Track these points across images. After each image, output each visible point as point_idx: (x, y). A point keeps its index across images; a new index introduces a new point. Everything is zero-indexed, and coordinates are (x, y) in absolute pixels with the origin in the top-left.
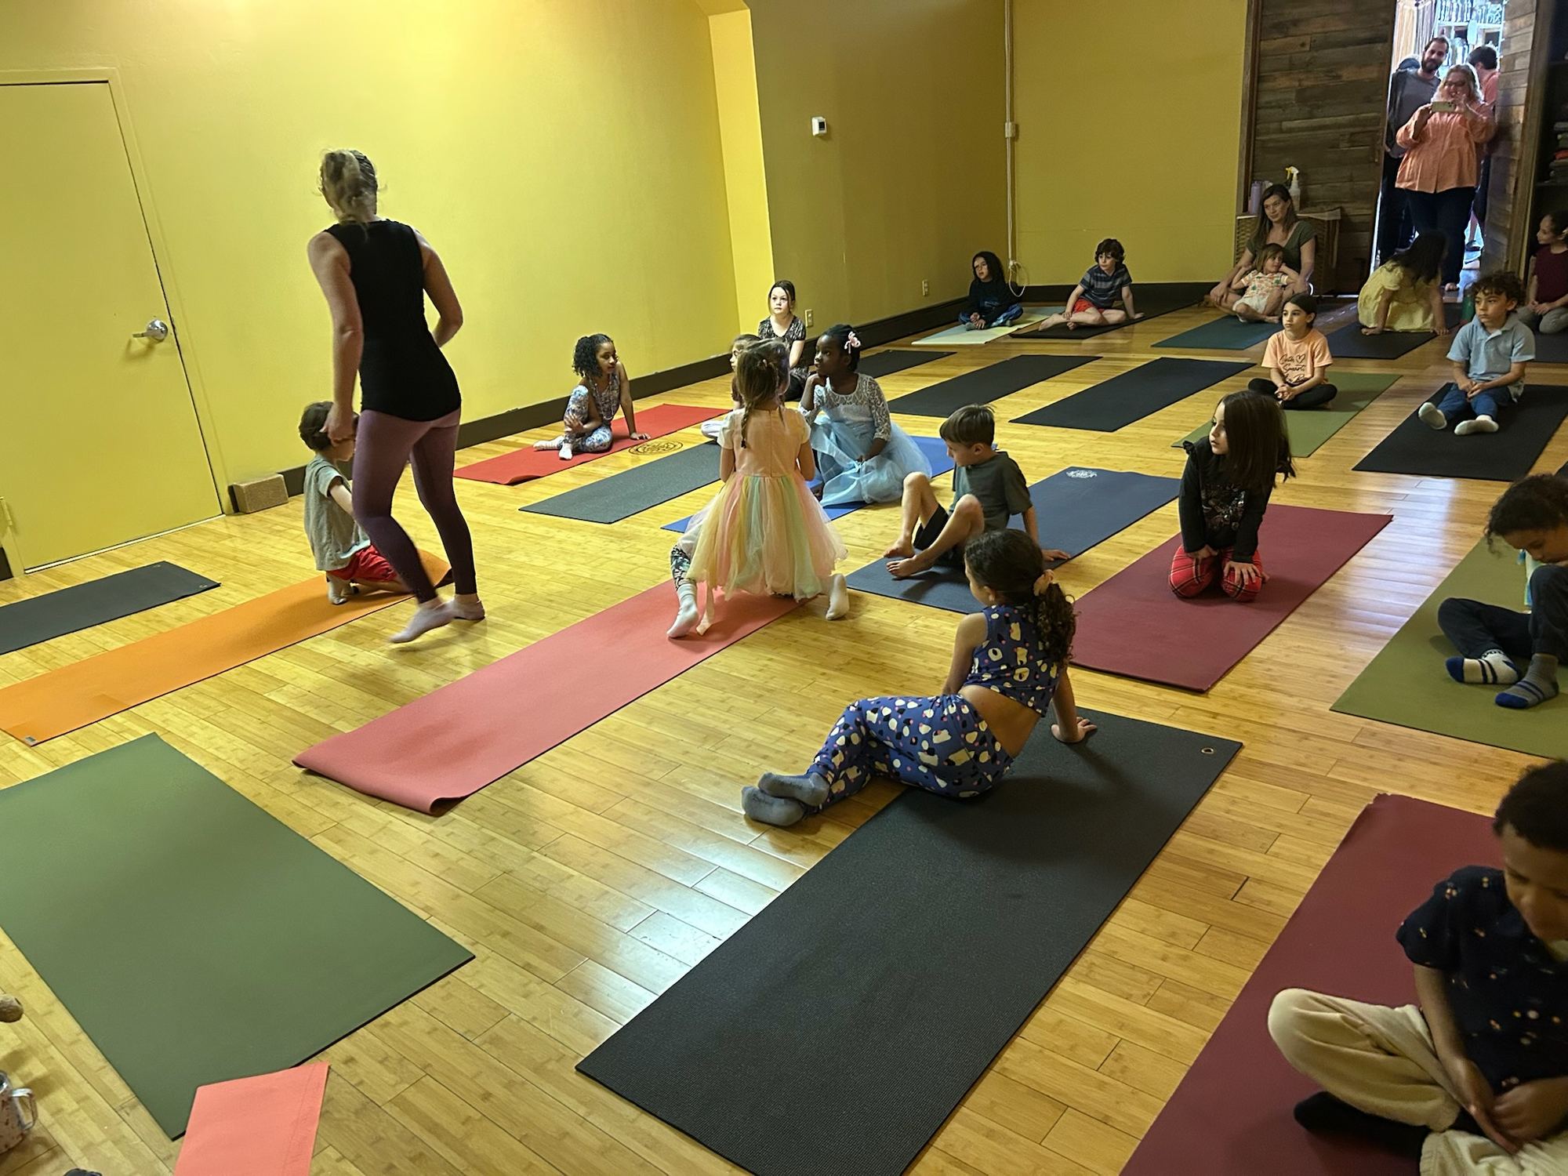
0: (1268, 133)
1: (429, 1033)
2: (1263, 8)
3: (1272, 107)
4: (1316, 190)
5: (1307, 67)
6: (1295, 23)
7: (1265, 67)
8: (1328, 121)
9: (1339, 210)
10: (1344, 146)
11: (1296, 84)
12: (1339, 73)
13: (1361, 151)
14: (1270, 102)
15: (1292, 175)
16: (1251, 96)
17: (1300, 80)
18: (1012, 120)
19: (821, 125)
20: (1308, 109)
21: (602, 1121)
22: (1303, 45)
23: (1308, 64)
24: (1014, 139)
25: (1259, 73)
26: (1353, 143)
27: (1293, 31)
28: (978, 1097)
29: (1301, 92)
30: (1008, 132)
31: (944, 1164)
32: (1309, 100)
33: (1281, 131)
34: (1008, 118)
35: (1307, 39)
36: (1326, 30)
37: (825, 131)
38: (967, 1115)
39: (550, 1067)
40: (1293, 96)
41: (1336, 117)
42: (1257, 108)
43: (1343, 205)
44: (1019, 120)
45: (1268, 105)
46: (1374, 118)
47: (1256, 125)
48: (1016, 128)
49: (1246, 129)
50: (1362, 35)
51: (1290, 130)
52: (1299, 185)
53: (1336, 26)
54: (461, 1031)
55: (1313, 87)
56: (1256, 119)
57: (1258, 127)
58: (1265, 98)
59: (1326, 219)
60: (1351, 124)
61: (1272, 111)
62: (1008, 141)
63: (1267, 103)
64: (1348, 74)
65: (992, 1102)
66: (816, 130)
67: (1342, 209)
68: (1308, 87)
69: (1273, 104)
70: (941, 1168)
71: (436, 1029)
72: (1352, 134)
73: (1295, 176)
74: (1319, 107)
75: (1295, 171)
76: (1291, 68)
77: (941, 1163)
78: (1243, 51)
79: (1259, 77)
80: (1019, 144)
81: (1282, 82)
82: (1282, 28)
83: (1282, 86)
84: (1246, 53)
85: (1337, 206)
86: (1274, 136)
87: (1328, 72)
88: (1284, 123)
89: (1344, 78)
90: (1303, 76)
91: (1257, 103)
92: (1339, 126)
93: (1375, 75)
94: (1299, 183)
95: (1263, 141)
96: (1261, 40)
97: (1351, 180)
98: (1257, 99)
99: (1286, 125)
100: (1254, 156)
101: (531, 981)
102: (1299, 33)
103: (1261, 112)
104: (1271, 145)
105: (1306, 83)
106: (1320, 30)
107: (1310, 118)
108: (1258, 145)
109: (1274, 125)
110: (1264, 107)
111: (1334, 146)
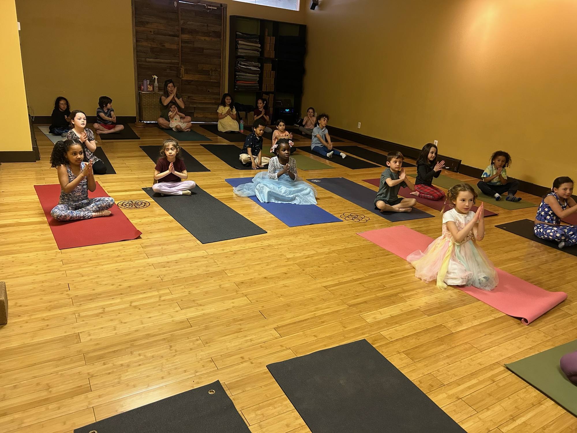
2: (135, 14)
3: (142, 52)
6: (148, 23)
7: (140, 37)
8: (162, 61)
10: (168, 70)
11: (150, 45)
12: (164, 44)
13: (174, 73)
20: (154, 55)
22: (151, 32)
23: (154, 39)
26: (171, 70)
27: (147, 25)
29: (152, 48)
32: (155, 52)
35: (152, 30)
36: (158, 28)
40: (149, 49)
41: (165, 60)
46: (177, 62)
50: (170, 33)
51: (149, 62)
53: (162, 28)
55: (156, 47)
56: (137, 56)
57: (140, 59)
58: (139, 48)
60: (171, 63)
61: (143, 54)
63: (139, 50)
64: (167, 45)
68: (154, 48)
69: (142, 51)
72: (171, 67)
73: (156, 79)
74: (159, 55)
75: (156, 77)
76: (148, 39)
82: (143, 23)
83: (145, 45)
86: (144, 63)
87: (160, 43)
88: (147, 59)
89: (166, 47)
90: (152, 43)
92: (167, 63)
93: (176, 48)
96: (138, 26)
102: (149, 27)
105: (153, 46)
106: (156, 28)
107: (157, 58)
108: (138, 65)
109: (143, 59)
110: (139, 52)
111: (165, 70)
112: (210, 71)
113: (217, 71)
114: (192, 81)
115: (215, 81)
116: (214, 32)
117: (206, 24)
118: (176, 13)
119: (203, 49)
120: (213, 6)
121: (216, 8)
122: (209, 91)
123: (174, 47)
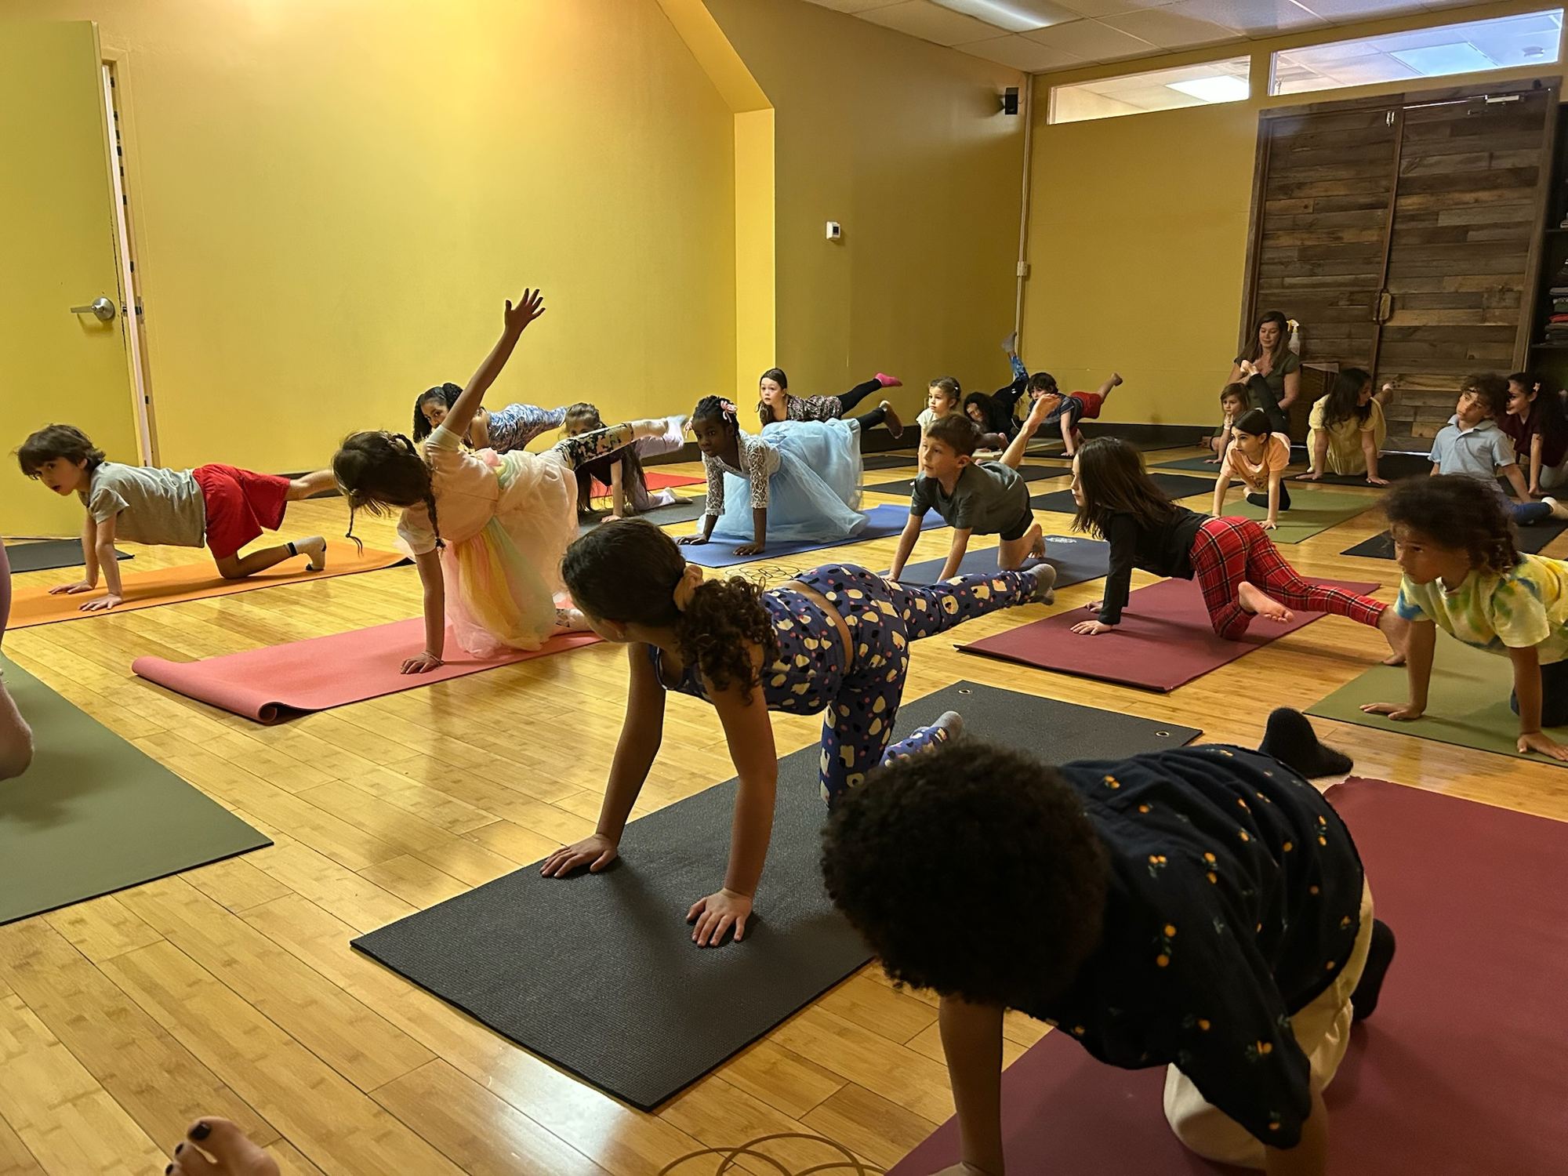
0: (1270, 287)
1: (187, 904)
2: (1269, 170)
3: (1275, 264)
4: (1314, 345)
5: (1310, 228)
6: (1300, 186)
7: (1270, 225)
8: (1329, 279)
9: (1337, 364)
10: (1343, 305)
11: (1299, 243)
12: (1340, 235)
13: (1359, 310)
14: (1273, 259)
16: (1255, 253)
17: (1302, 240)
18: (1025, 260)
19: (835, 230)
20: (1309, 267)
21: (364, 992)
22: (1306, 207)
23: (1311, 225)
24: (1026, 278)
25: (1264, 230)
26: (1352, 302)
27: (1297, 193)
28: (836, 998)
29: (1303, 250)
30: (1020, 270)
31: (779, 1057)
32: (1310, 258)
33: (1283, 287)
34: (1021, 256)
35: (1311, 202)
36: (1329, 193)
37: (838, 236)
38: (817, 1013)
39: (320, 941)
40: (1295, 254)
41: (1336, 276)
42: (1261, 264)
44: (1033, 260)
45: (1271, 261)
46: (1371, 279)
47: (1259, 279)
48: (1028, 268)
49: (1249, 280)
50: (1363, 200)
51: (1292, 286)
52: (1299, 338)
53: (1340, 191)
54: (226, 904)
55: (1315, 246)
56: (1259, 274)
57: (1261, 281)
58: (1268, 255)
59: (1324, 370)
60: (1353, 283)
61: (1272, 267)
62: (1020, 280)
63: (1269, 259)
64: (1348, 236)
65: (854, 1004)
66: (830, 234)
68: (1310, 247)
69: (1276, 261)
70: (773, 1061)
71: (197, 901)
72: (1352, 293)
73: (1295, 329)
74: (1319, 265)
75: (1295, 324)
76: (1294, 228)
77: (775, 1056)
78: (1249, 209)
79: (1263, 235)
80: (1030, 283)
81: (1285, 240)
82: (1286, 190)
83: (1286, 243)
84: (1252, 212)
85: (1336, 360)
86: (1276, 291)
87: (1329, 233)
88: (1286, 279)
89: (1345, 241)
90: (1306, 236)
91: (1261, 259)
92: (1340, 285)
93: (1375, 238)
94: (1299, 336)
95: (1266, 295)
96: (1266, 201)
97: (1349, 336)
98: (1261, 254)
99: (1288, 281)
100: (1256, 309)
101: (330, 868)
102: (1302, 195)
103: (1265, 268)
104: (1273, 298)
105: (1308, 243)
106: (1323, 194)
107: (1312, 275)
108: (1260, 298)
109: (1276, 281)
110: (1267, 264)
111: (1333, 303)
112: (1486, 296)
113: (1512, 290)
114: (1416, 329)
115: (1500, 324)
116: (1515, 171)
117: (1486, 154)
118: (1388, 141)
119: (1465, 229)
120: (1508, 94)
121: (1517, 98)
122: (1472, 357)
123: (1372, 236)
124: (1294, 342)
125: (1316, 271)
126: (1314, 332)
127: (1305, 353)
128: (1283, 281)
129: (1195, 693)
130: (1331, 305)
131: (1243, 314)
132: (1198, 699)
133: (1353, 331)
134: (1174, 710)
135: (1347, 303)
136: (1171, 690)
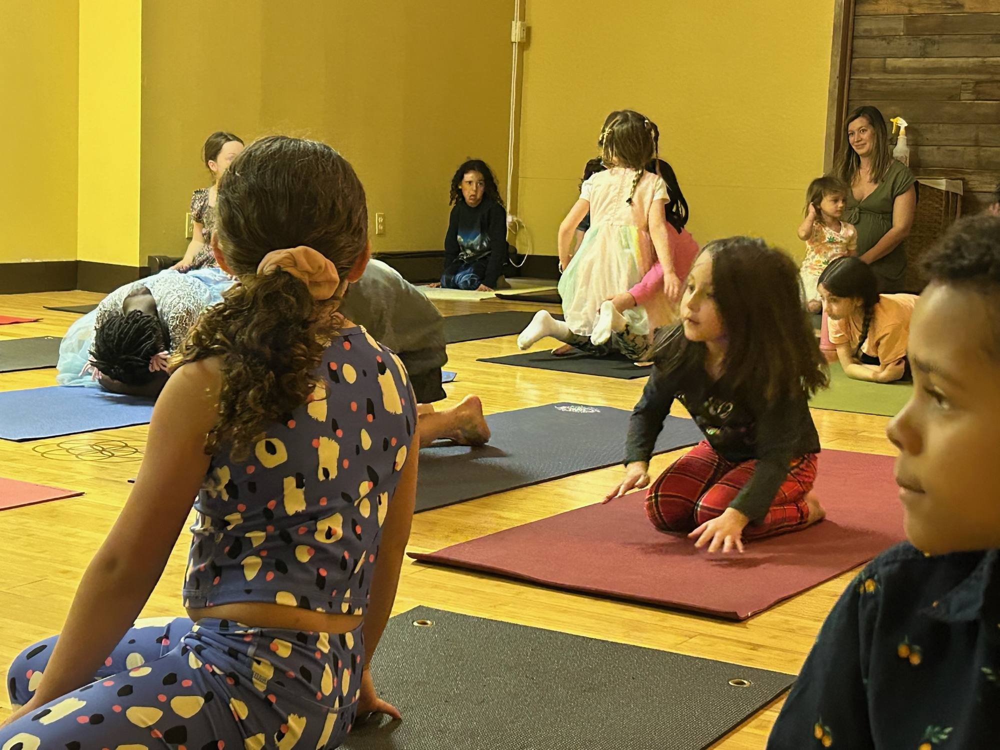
0: (868, 71)
3: (873, 38)
4: (931, 154)
8: (946, 62)
9: (961, 182)
10: (966, 96)
11: (905, 10)
12: (960, 1)
13: (987, 107)
14: (870, 30)
15: (899, 128)
17: (910, 5)
18: (523, 18)
20: (919, 44)
24: (524, 45)
26: (979, 95)
30: (516, 34)
32: (920, 32)
33: (885, 70)
34: (517, 14)
40: (900, 26)
41: (956, 59)
42: (853, 37)
43: (967, 177)
44: (533, 18)
45: (869, 35)
47: (852, 58)
49: (838, 61)
51: (897, 70)
52: (908, 144)
55: (928, 15)
56: (852, 52)
57: (855, 61)
58: (864, 25)
59: (944, 189)
61: (871, 42)
62: (514, 47)
63: (866, 31)
64: (972, 3)
67: (965, 183)
68: (921, 16)
69: (875, 33)
72: (978, 83)
73: (902, 130)
74: (934, 43)
75: (902, 123)
80: (531, 55)
81: (887, 6)
83: (888, 10)
85: (960, 176)
86: (875, 76)
88: (888, 60)
89: (966, 8)
90: (914, 1)
94: (908, 140)
95: (861, 81)
97: (977, 143)
98: (854, 23)
99: (891, 62)
100: (848, 100)
103: (859, 43)
104: (871, 87)
105: (917, 10)
107: (923, 56)
108: (855, 85)
109: (875, 62)
110: (862, 37)
111: (953, 96)
124: (901, 148)
125: (928, 50)
126: (929, 136)
127: (916, 165)
128: (885, 61)
129: (786, 622)
130: (951, 98)
131: (830, 107)
132: (791, 631)
133: (981, 135)
134: (755, 647)
135: (973, 97)
136: (748, 618)
